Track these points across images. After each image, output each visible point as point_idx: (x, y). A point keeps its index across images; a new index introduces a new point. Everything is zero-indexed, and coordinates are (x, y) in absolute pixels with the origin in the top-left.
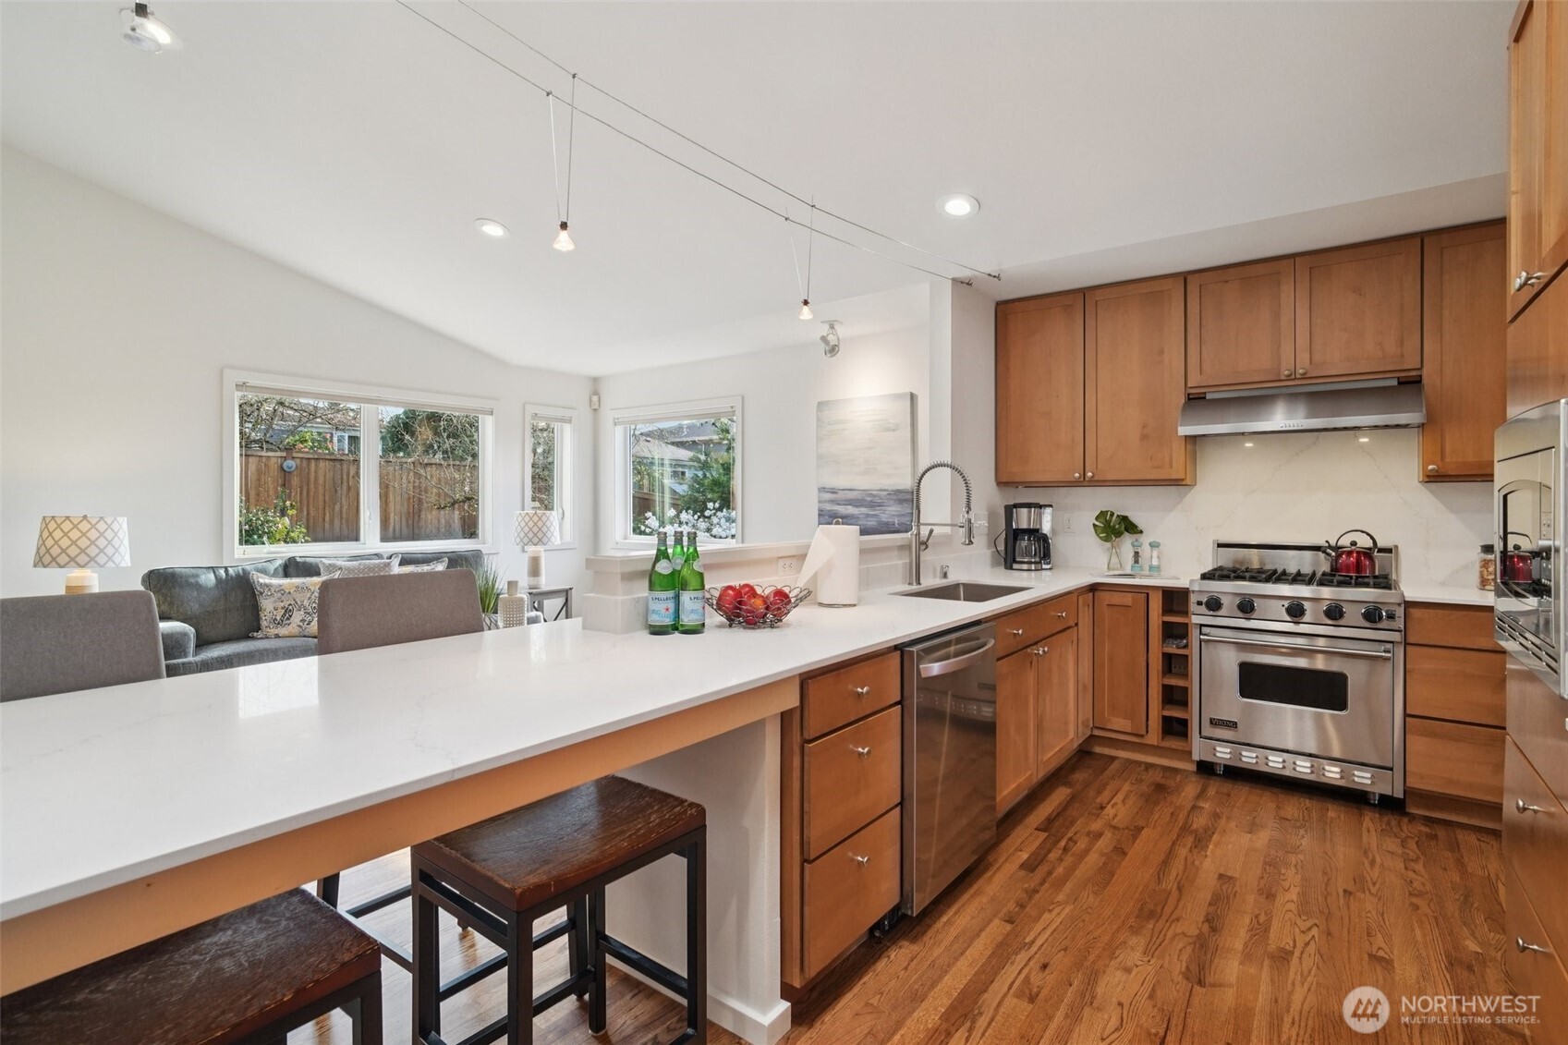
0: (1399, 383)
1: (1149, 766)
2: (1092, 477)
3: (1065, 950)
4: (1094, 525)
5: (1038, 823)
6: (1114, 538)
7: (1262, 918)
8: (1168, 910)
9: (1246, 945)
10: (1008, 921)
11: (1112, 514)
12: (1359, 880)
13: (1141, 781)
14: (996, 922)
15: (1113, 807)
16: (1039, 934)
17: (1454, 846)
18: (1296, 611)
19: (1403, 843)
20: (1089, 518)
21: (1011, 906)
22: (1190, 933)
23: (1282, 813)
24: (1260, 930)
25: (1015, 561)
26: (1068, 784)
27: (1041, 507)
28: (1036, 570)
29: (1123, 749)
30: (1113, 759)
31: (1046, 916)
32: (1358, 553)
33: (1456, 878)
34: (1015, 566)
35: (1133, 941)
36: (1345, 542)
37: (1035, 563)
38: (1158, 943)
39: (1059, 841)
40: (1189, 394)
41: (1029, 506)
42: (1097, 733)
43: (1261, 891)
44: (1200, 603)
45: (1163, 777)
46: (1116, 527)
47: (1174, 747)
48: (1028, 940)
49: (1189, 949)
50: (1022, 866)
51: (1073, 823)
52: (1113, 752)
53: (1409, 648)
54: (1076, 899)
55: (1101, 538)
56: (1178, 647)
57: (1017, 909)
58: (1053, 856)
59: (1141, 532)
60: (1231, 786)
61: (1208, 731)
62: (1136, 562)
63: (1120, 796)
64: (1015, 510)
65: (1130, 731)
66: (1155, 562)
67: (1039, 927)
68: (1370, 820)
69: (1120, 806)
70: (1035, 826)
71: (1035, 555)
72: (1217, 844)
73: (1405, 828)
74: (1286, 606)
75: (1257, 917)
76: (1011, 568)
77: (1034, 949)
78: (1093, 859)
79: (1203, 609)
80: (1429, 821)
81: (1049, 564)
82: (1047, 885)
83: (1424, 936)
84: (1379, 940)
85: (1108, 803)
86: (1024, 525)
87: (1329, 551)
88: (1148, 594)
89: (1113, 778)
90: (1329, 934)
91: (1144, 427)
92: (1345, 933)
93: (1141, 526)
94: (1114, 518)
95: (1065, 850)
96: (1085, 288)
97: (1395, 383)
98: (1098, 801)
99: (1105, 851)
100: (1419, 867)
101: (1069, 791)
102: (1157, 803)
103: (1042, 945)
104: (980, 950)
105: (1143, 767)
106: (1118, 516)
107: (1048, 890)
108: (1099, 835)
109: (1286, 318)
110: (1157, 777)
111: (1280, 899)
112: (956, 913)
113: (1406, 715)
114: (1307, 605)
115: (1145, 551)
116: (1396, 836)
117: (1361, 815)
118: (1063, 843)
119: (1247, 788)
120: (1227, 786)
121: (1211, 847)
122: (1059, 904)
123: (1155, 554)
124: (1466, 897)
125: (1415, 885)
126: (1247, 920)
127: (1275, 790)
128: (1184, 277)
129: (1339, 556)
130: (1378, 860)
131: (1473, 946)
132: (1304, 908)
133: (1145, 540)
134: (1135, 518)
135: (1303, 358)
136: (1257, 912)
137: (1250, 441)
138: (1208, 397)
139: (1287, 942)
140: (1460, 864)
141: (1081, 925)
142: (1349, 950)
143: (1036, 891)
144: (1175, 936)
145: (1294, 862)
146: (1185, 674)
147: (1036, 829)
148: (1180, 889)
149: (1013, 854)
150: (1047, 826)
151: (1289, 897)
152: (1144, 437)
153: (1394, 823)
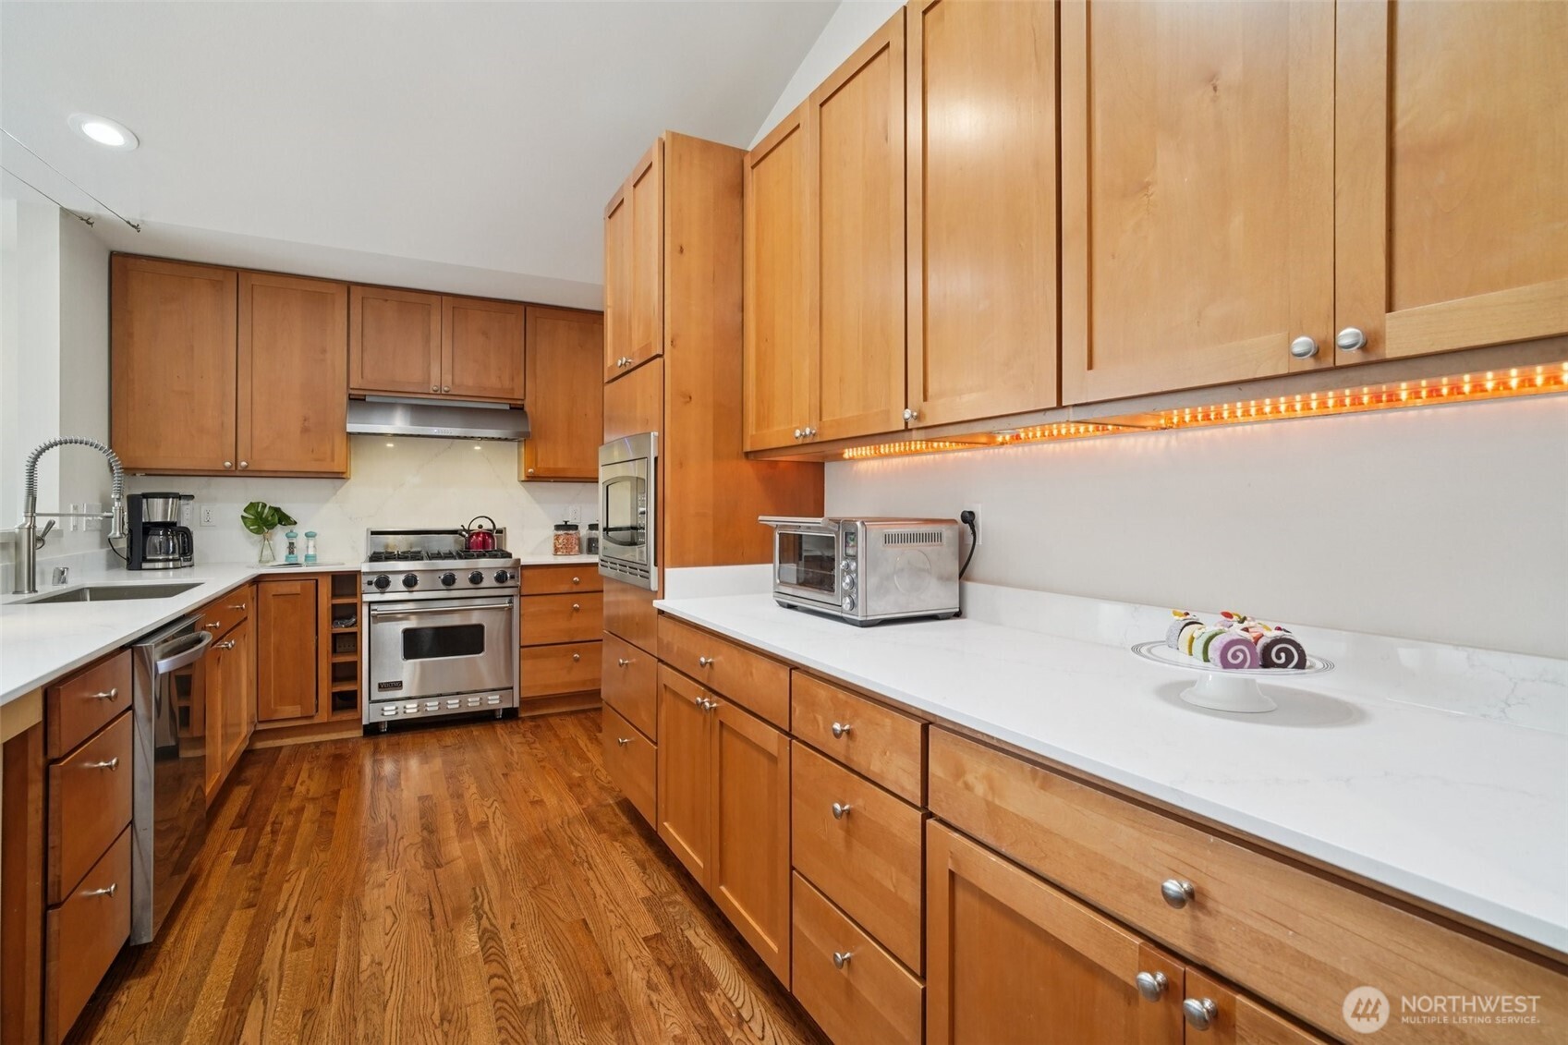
0: (511, 408)
1: (318, 745)
2: (247, 466)
3: (320, 898)
4: (243, 517)
5: (232, 822)
6: (266, 530)
7: (461, 811)
8: (391, 835)
9: (457, 831)
10: (249, 907)
11: (264, 506)
12: (508, 765)
13: (318, 757)
14: (235, 913)
15: (301, 784)
16: (288, 900)
17: (551, 728)
18: (449, 581)
19: (524, 736)
20: (238, 510)
21: (245, 895)
22: (416, 842)
23: (443, 743)
24: (462, 819)
25: (145, 560)
26: (244, 782)
27: (179, 497)
28: (175, 568)
29: (288, 737)
30: (280, 748)
31: (286, 886)
32: (484, 533)
33: (557, 744)
34: (145, 565)
35: (375, 866)
36: (474, 527)
37: (173, 560)
38: (395, 859)
39: (263, 828)
40: (350, 395)
41: (165, 496)
42: (261, 727)
43: (452, 796)
44: (370, 583)
45: (336, 748)
46: (265, 520)
47: (344, 719)
48: (279, 909)
49: (420, 851)
50: (236, 862)
51: (268, 810)
52: (278, 743)
53: (522, 598)
54: (308, 863)
55: (251, 530)
56: (346, 627)
57: (252, 895)
58: (264, 841)
59: (295, 523)
60: (396, 737)
61: (377, 695)
62: (291, 552)
63: (304, 775)
64: (144, 501)
65: (300, 716)
66: (311, 552)
67: (284, 896)
68: (499, 728)
69: (308, 782)
70: (229, 826)
71: (174, 552)
72: (407, 780)
73: (522, 727)
74: (442, 577)
75: (457, 811)
76: (141, 569)
77: (289, 913)
78: (306, 828)
79: (373, 588)
80: (533, 718)
81: (188, 560)
82: (272, 865)
83: (553, 780)
84: (532, 793)
85: (295, 784)
86: (158, 518)
87: (464, 533)
88: (317, 580)
89: (289, 763)
90: (504, 802)
91: (305, 420)
92: (513, 797)
93: (294, 517)
94: (266, 510)
95: (274, 832)
96: (240, 268)
97: (507, 407)
98: (284, 784)
99: (314, 818)
100: (537, 745)
101: (248, 788)
102: (342, 769)
103: (296, 906)
104: (232, 939)
105: (313, 747)
106: (270, 507)
107: (275, 868)
108: (301, 810)
109: (434, 343)
110: (332, 750)
111: (467, 795)
112: (182, 930)
113: (521, 647)
114: (457, 575)
115: (300, 542)
116: (519, 733)
117: (494, 728)
118: (268, 828)
119: (410, 736)
120: (395, 738)
121: (402, 782)
122: (293, 872)
123: (311, 543)
124: (565, 751)
125: (539, 756)
126: (451, 816)
127: (433, 730)
128: (349, 286)
129: (471, 537)
130: (514, 750)
131: (577, 774)
132: (483, 794)
133: (300, 530)
134: (287, 509)
135: (447, 378)
136: (455, 809)
137: (390, 442)
138: (368, 399)
139: (482, 817)
140: (557, 736)
141: (324, 877)
142: (519, 805)
143: (262, 875)
144: (405, 849)
145: (465, 770)
146: (355, 649)
147: (231, 828)
148: (393, 818)
149: (217, 858)
150: (242, 820)
151: (472, 791)
152: (305, 430)
153: (514, 726)
